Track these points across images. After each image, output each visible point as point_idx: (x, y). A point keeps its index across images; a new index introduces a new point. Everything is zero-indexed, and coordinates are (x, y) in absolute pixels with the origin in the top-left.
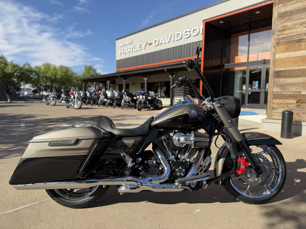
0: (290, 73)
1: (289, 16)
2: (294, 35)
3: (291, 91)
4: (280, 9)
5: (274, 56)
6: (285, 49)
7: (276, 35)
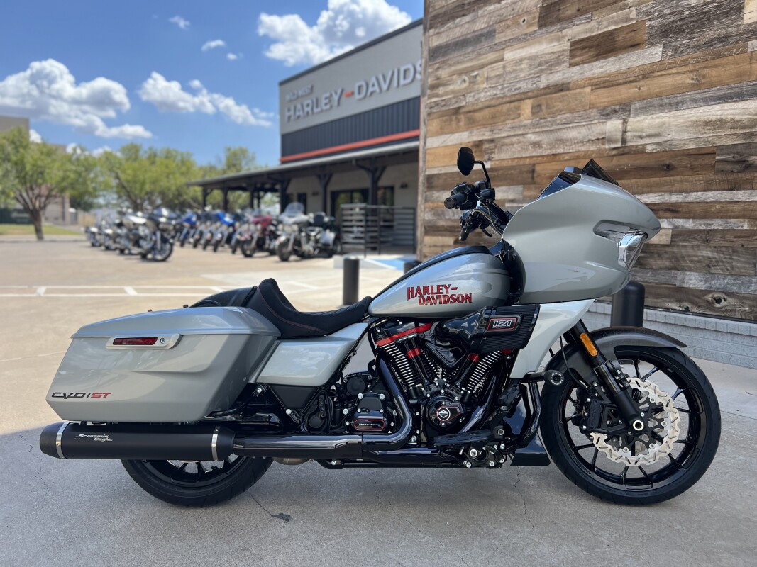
0: (446, 179)
1: (443, 56)
2: (450, 99)
3: (447, 217)
4: (432, 40)
5: (425, 143)
6: (439, 127)
7: (426, 98)
